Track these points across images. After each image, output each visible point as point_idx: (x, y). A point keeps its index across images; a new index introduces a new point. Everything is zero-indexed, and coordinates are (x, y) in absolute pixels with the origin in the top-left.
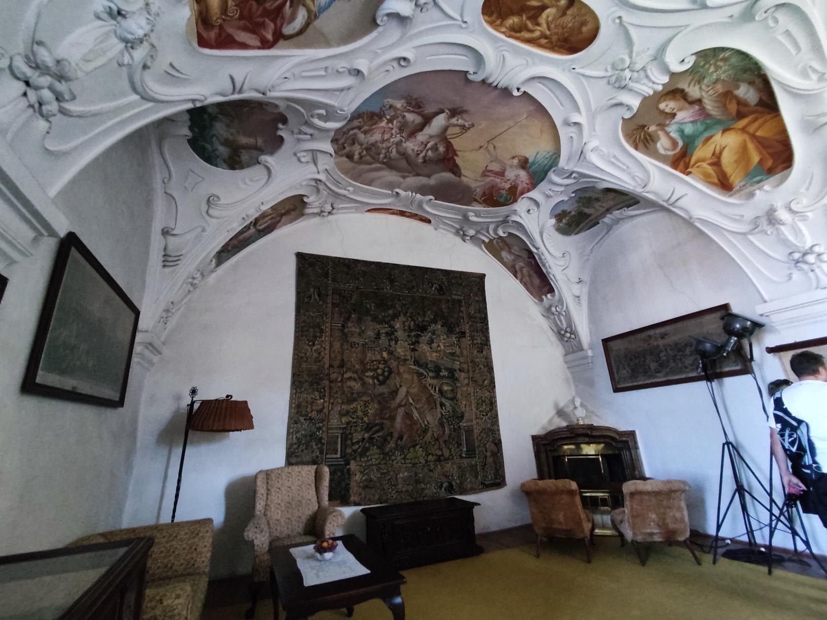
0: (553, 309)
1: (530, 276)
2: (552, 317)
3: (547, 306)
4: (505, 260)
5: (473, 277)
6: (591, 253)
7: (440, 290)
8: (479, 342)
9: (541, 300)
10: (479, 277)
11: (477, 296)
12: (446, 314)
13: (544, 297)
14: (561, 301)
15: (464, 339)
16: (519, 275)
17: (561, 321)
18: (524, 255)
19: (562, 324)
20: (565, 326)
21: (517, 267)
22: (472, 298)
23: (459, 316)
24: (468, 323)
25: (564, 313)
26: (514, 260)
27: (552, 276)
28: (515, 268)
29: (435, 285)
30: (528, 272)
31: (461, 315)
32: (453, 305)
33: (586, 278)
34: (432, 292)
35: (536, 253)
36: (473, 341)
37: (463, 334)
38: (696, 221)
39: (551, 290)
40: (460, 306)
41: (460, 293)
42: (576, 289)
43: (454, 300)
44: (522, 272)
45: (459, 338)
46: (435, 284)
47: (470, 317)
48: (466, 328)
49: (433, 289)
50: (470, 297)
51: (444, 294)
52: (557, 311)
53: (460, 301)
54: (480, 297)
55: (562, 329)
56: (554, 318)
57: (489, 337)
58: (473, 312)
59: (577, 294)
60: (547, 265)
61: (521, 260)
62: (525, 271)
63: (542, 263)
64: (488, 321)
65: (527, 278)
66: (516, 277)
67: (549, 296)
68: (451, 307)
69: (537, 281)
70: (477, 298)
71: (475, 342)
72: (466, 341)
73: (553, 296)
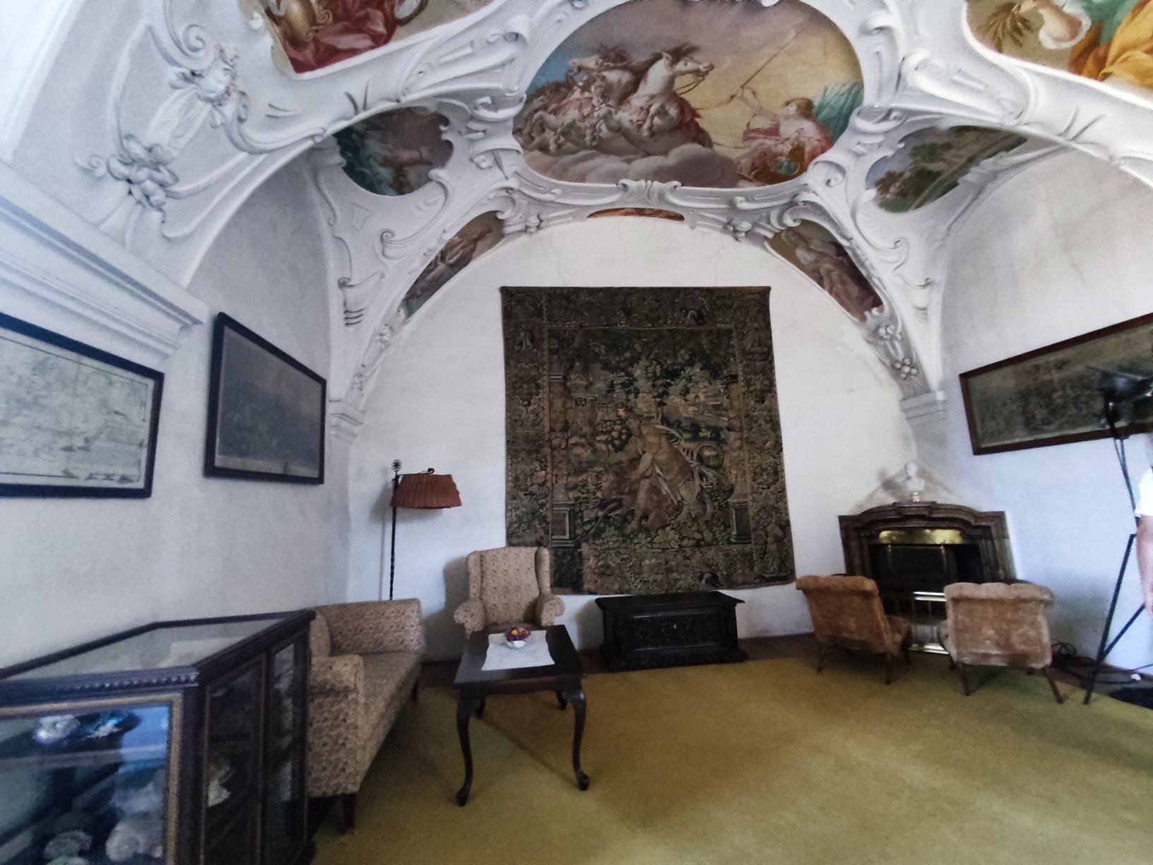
0: (882, 331)
1: (843, 282)
2: (882, 343)
3: (873, 327)
4: (803, 261)
5: (750, 293)
6: (948, 235)
7: (699, 318)
8: (758, 387)
9: (863, 319)
10: (759, 293)
11: (755, 320)
12: (708, 352)
13: (867, 313)
14: (893, 318)
15: (734, 386)
16: (826, 282)
17: (894, 348)
18: (831, 251)
19: (897, 353)
20: (901, 356)
21: (822, 271)
22: (749, 325)
23: (728, 354)
24: (742, 362)
25: (899, 337)
26: (816, 261)
27: (876, 281)
28: (819, 273)
29: (690, 312)
30: (840, 276)
31: (731, 351)
32: (718, 338)
33: (939, 276)
34: (687, 323)
35: (848, 247)
36: (749, 386)
37: (734, 378)
38: (1123, 161)
39: (877, 302)
40: (730, 338)
41: (728, 320)
42: (921, 298)
43: (719, 331)
44: (830, 278)
45: (728, 384)
46: (692, 309)
47: (744, 353)
48: (739, 369)
49: (689, 317)
50: (745, 324)
51: (704, 323)
52: (887, 333)
53: (729, 331)
54: (761, 322)
55: (897, 361)
56: (885, 345)
57: (775, 380)
58: (749, 346)
59: (922, 304)
60: (867, 263)
61: (826, 259)
62: (835, 275)
63: (859, 261)
64: (773, 357)
65: (839, 286)
66: (823, 286)
67: (875, 311)
68: (715, 341)
69: (855, 290)
70: (756, 325)
71: (752, 388)
72: (738, 388)
73: (881, 311)
